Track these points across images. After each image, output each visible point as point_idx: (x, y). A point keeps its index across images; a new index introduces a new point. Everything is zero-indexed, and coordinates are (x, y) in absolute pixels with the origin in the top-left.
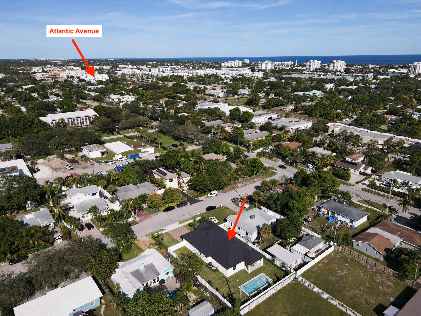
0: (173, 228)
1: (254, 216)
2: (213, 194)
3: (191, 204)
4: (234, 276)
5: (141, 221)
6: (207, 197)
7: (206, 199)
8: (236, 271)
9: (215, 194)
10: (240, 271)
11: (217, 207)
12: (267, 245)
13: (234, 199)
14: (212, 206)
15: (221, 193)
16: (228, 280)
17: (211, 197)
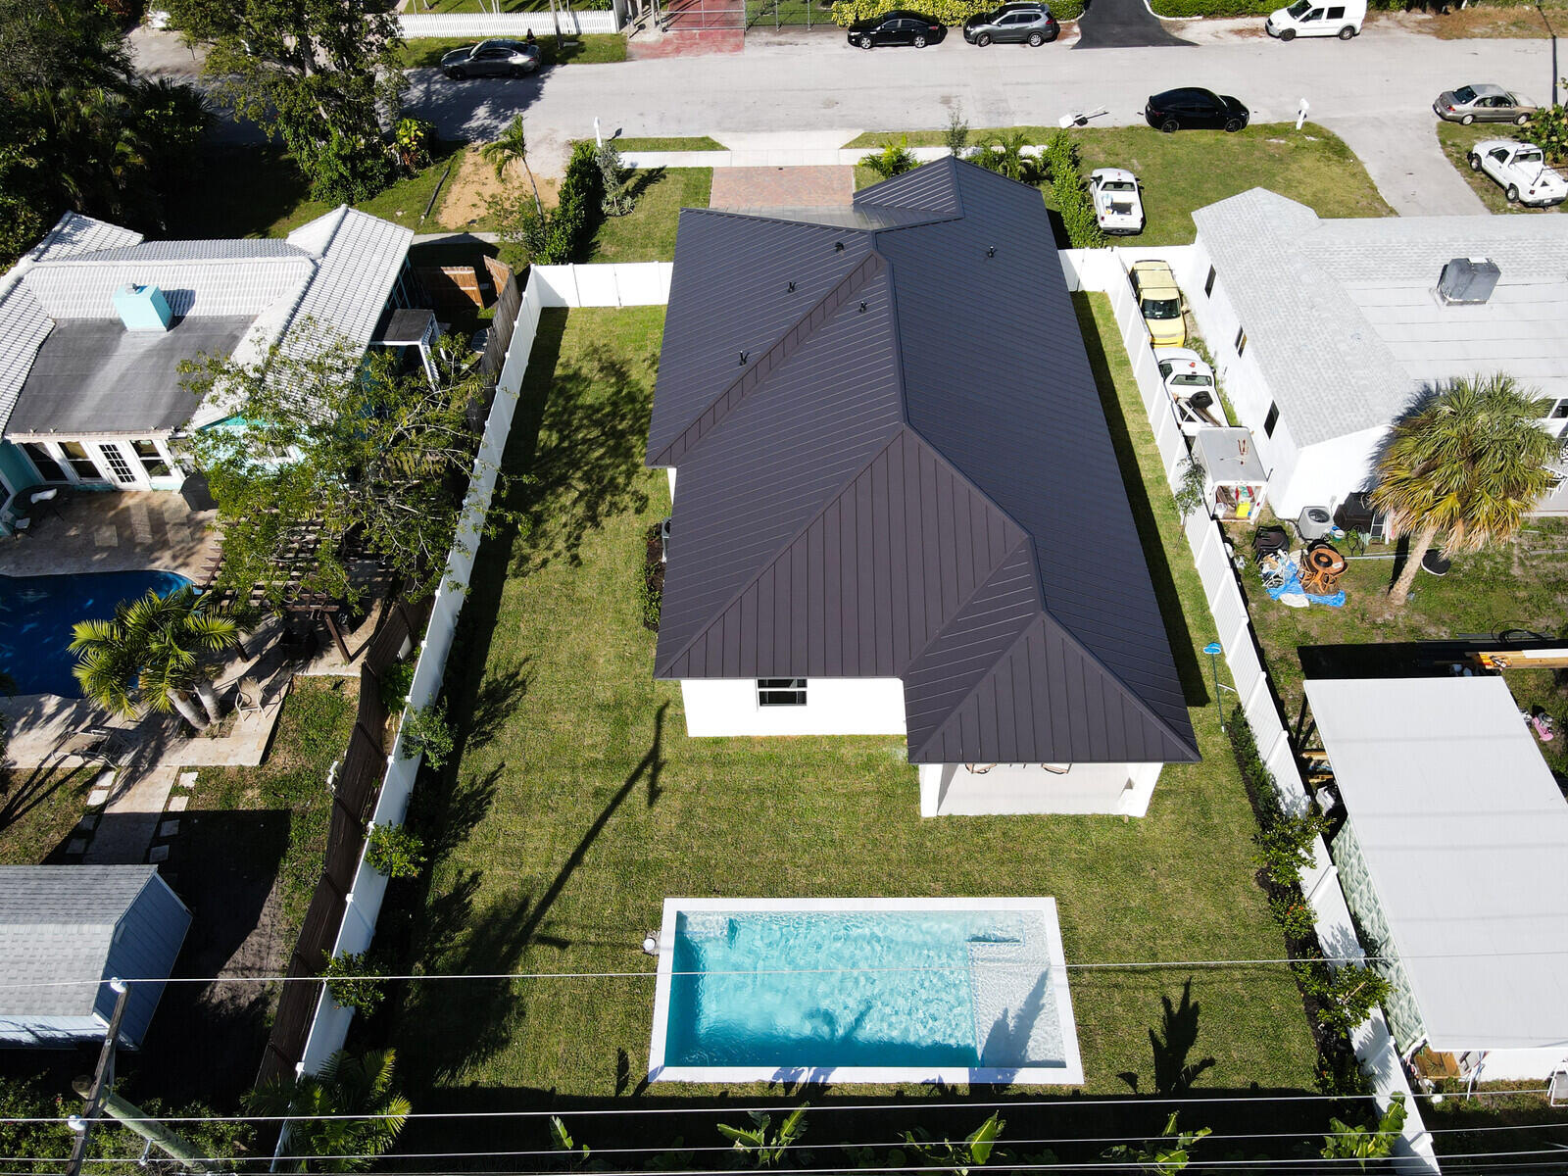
0: (775, 161)
1: (1492, 270)
2: (1318, 13)
3: (1088, 41)
4: (759, 762)
5: (656, 52)
6: (1254, 32)
7: (1236, 39)
8: (782, 721)
9: (1337, 25)
10: (854, 740)
11: (1253, 120)
12: (1419, 619)
13: (1465, 94)
14: (1218, 90)
15: (1402, 33)
16: (658, 768)
17: (1289, 35)
